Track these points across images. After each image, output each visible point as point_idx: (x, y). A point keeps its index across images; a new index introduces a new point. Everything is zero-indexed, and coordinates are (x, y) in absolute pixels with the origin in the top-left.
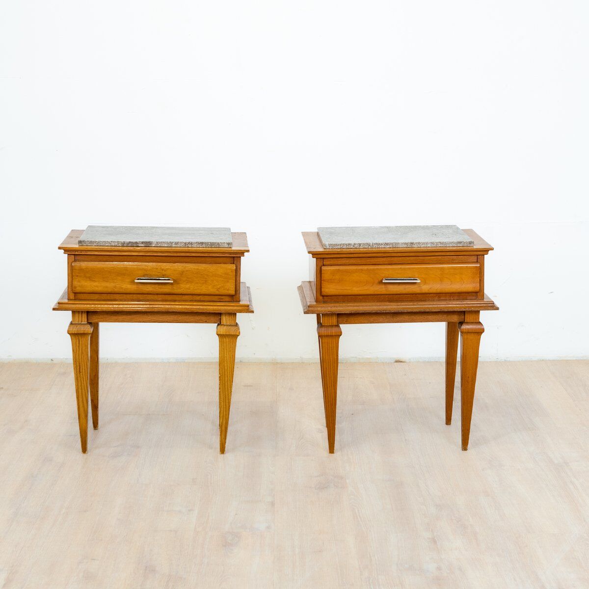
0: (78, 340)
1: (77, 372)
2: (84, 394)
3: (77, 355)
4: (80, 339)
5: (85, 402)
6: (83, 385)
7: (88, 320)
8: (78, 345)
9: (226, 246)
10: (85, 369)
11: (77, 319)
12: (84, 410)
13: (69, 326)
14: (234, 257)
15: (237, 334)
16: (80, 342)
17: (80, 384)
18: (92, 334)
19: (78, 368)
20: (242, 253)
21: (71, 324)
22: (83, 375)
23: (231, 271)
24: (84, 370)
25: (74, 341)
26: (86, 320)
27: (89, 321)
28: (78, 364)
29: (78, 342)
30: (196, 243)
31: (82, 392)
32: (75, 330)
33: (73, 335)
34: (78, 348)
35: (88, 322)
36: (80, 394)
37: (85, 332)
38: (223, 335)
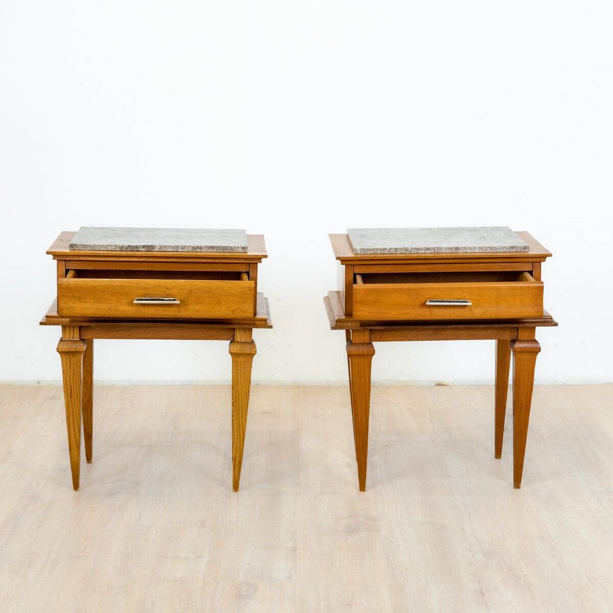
0: (69, 360)
1: (68, 396)
2: (76, 421)
3: (68, 376)
4: (71, 357)
5: (77, 430)
6: (74, 411)
7: (80, 336)
8: (69, 365)
9: (241, 250)
10: (77, 393)
11: (68, 335)
12: (76, 440)
13: (59, 344)
14: (249, 264)
15: (253, 352)
16: (72, 362)
17: (71, 410)
18: (86, 352)
19: (69, 391)
20: (259, 259)
21: (61, 340)
22: (74, 399)
23: (249, 290)
24: (75, 394)
25: (65, 360)
26: (78, 336)
27: (82, 338)
28: (69, 387)
29: (68, 362)
30: (206, 247)
31: (73, 419)
32: (66, 347)
33: (62, 353)
34: (68, 369)
35: (80, 339)
36: (71, 422)
37: (77, 350)
38: (237, 354)
